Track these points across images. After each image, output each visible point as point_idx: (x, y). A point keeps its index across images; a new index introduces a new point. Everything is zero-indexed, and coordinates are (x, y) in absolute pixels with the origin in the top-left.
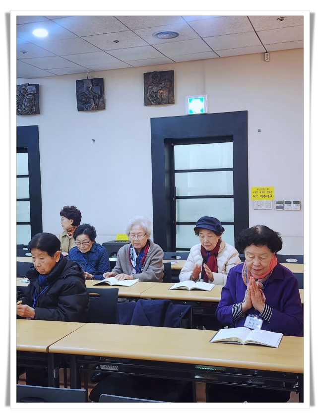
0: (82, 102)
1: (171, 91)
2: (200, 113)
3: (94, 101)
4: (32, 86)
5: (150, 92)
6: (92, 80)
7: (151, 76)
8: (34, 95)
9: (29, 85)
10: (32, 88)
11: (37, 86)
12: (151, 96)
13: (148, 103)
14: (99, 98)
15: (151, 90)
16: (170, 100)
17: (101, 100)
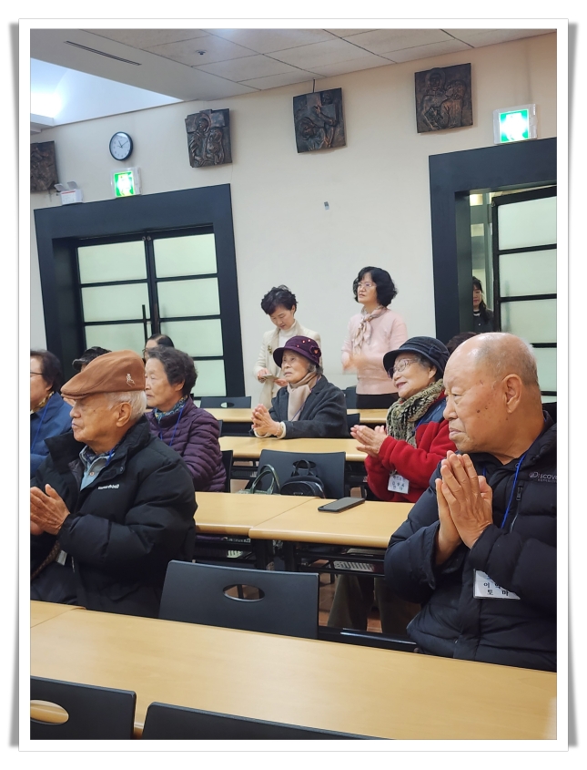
0: (304, 135)
1: (466, 101)
2: (522, 139)
3: (326, 131)
4: (218, 114)
5: (426, 107)
6: (321, 93)
7: (428, 76)
8: (221, 129)
9: (213, 112)
10: (218, 117)
11: (226, 113)
12: (430, 114)
13: (423, 127)
14: (335, 126)
15: (430, 104)
16: (464, 120)
17: (338, 130)
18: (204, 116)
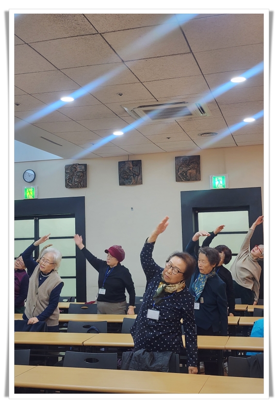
0: (124, 178)
1: (198, 171)
2: (223, 188)
3: (134, 177)
4: (81, 166)
5: (180, 172)
6: (133, 161)
7: (181, 159)
8: (83, 172)
9: (79, 165)
11: (85, 166)
12: (182, 174)
13: (179, 179)
14: (138, 176)
15: (182, 170)
16: (197, 178)
17: (139, 177)
18: (74, 166)
